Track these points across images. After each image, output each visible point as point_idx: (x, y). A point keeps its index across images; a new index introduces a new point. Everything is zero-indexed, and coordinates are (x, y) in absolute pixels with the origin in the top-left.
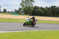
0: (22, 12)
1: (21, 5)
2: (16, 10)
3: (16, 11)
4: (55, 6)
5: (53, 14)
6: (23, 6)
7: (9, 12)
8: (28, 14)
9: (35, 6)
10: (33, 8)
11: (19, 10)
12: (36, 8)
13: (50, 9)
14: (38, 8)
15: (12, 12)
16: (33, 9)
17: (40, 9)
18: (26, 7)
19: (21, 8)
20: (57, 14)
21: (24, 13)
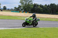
0: (21, 9)
1: (20, 2)
2: (16, 7)
3: (16, 9)
4: (54, 4)
5: (53, 11)
6: (22, 3)
7: (8, 9)
8: (28, 12)
9: (35, 4)
10: (32, 5)
11: (19, 7)
12: (35, 5)
13: (50, 7)
14: (38, 5)
15: (12, 9)
16: (32, 7)
17: (39, 7)
18: (26, 4)
19: (21, 5)
20: (56, 12)
21: (23, 10)
